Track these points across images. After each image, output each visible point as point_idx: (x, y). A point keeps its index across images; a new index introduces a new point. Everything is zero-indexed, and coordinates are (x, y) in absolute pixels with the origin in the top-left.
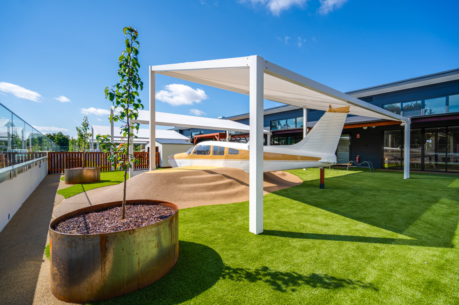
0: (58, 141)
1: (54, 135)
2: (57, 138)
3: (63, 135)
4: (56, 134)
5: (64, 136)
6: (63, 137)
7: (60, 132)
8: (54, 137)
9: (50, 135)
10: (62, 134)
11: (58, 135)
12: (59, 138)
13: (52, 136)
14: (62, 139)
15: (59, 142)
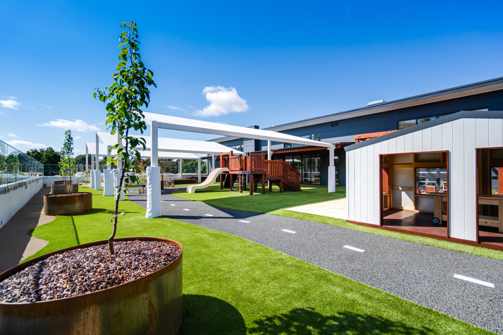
0: (46, 159)
1: (42, 151)
2: (46, 156)
3: (54, 151)
4: (45, 150)
5: (56, 153)
6: (53, 153)
7: (50, 148)
8: (42, 154)
9: (36, 151)
10: (53, 149)
11: (47, 151)
12: (48, 155)
13: (39, 153)
14: (52, 157)
15: (48, 160)
